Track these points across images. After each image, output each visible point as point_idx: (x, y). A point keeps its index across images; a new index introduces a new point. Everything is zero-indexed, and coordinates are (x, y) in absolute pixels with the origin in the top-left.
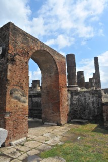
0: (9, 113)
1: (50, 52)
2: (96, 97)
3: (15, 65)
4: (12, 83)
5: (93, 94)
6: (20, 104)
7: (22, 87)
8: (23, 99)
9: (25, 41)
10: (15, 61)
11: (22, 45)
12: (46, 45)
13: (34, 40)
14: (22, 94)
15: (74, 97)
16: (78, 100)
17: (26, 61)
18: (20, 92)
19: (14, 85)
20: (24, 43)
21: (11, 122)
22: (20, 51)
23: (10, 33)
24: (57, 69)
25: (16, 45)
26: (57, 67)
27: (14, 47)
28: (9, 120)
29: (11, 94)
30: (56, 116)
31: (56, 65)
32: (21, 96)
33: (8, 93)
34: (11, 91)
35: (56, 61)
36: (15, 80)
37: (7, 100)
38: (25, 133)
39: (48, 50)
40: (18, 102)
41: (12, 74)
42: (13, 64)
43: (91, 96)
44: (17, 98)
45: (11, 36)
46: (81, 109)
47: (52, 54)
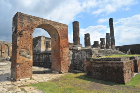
0: (19, 64)
1: (51, 24)
2: (88, 54)
3: (22, 37)
4: (20, 48)
5: (86, 52)
6: (26, 59)
7: (28, 50)
8: (28, 56)
9: (30, 21)
10: (22, 34)
11: (27, 24)
12: (47, 20)
13: (37, 19)
14: (27, 53)
15: (75, 54)
16: (78, 56)
17: (30, 33)
18: (25, 52)
19: (22, 49)
20: (28, 23)
21: (20, 69)
22: (26, 28)
23: (18, 18)
24: (59, 35)
25: (22, 25)
26: (58, 33)
27: (21, 27)
28: (19, 68)
29: (20, 53)
30: (59, 67)
31: (58, 32)
32: (26, 55)
33: (18, 53)
34: (20, 52)
35: (57, 30)
36: (22, 45)
37: (17, 57)
38: (30, 75)
39: (49, 23)
40: (25, 58)
41: (21, 42)
42: (21, 37)
43: (85, 53)
44: (23, 56)
45: (19, 20)
46: (79, 63)
47: (53, 26)
